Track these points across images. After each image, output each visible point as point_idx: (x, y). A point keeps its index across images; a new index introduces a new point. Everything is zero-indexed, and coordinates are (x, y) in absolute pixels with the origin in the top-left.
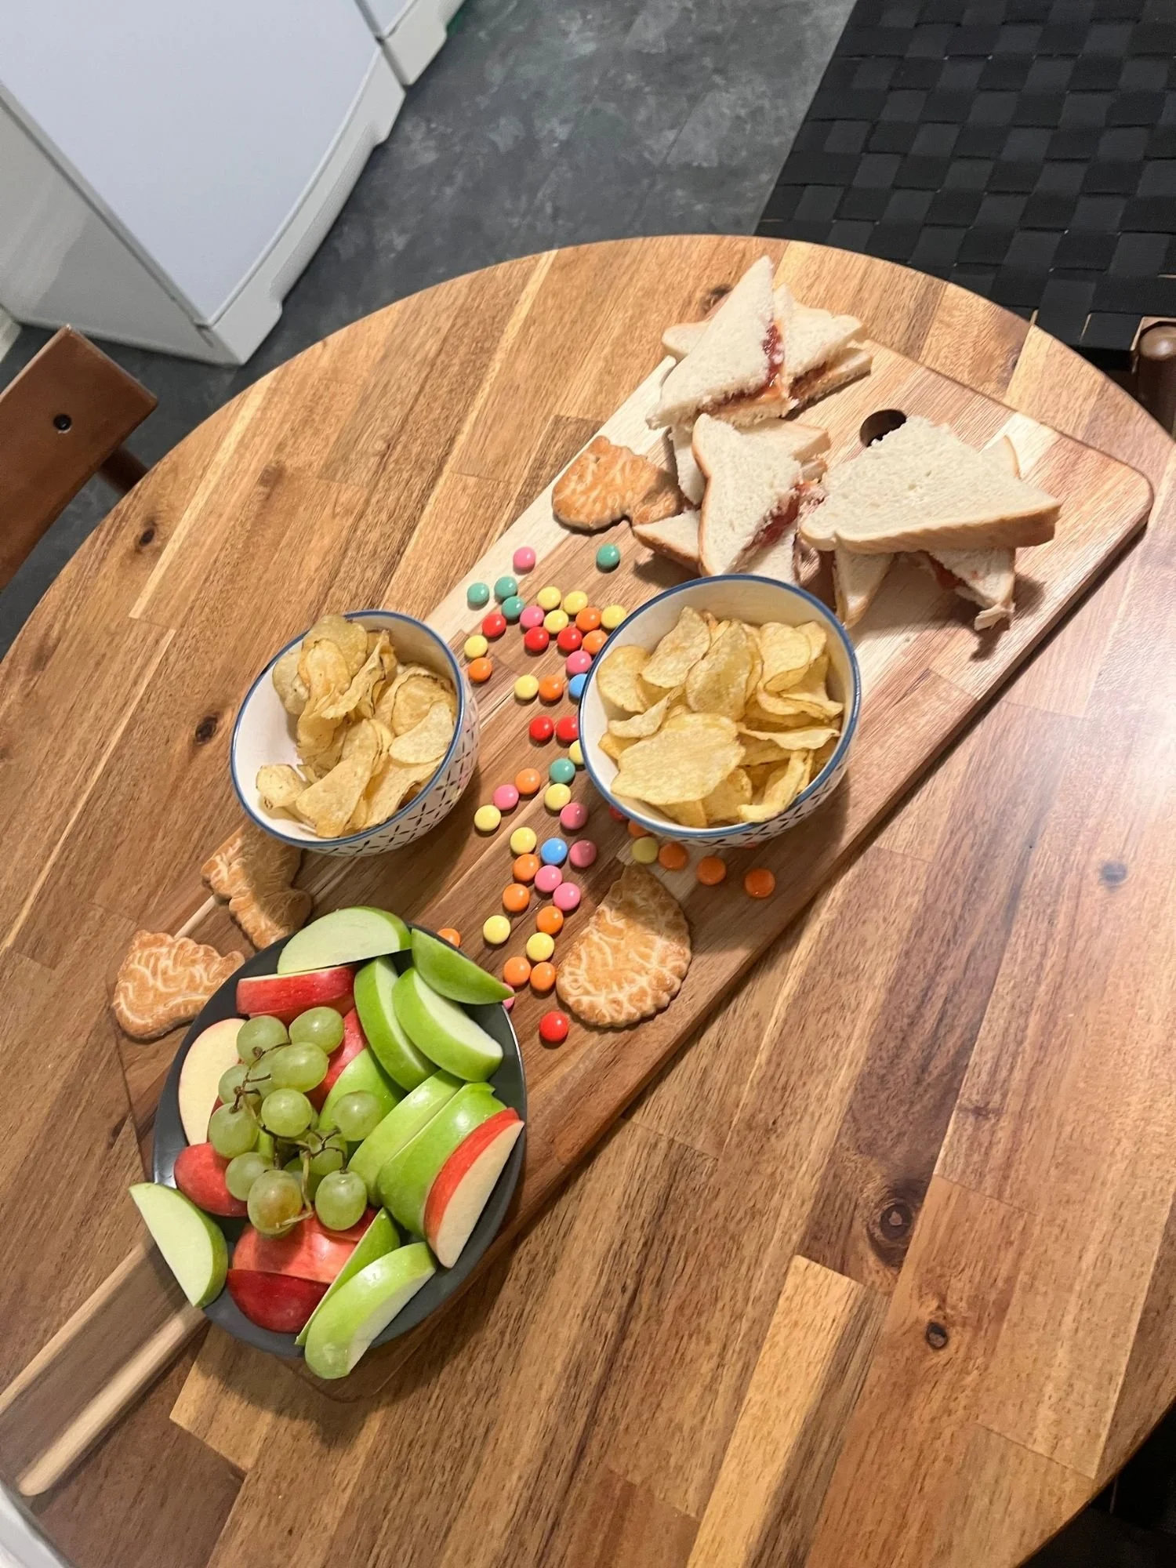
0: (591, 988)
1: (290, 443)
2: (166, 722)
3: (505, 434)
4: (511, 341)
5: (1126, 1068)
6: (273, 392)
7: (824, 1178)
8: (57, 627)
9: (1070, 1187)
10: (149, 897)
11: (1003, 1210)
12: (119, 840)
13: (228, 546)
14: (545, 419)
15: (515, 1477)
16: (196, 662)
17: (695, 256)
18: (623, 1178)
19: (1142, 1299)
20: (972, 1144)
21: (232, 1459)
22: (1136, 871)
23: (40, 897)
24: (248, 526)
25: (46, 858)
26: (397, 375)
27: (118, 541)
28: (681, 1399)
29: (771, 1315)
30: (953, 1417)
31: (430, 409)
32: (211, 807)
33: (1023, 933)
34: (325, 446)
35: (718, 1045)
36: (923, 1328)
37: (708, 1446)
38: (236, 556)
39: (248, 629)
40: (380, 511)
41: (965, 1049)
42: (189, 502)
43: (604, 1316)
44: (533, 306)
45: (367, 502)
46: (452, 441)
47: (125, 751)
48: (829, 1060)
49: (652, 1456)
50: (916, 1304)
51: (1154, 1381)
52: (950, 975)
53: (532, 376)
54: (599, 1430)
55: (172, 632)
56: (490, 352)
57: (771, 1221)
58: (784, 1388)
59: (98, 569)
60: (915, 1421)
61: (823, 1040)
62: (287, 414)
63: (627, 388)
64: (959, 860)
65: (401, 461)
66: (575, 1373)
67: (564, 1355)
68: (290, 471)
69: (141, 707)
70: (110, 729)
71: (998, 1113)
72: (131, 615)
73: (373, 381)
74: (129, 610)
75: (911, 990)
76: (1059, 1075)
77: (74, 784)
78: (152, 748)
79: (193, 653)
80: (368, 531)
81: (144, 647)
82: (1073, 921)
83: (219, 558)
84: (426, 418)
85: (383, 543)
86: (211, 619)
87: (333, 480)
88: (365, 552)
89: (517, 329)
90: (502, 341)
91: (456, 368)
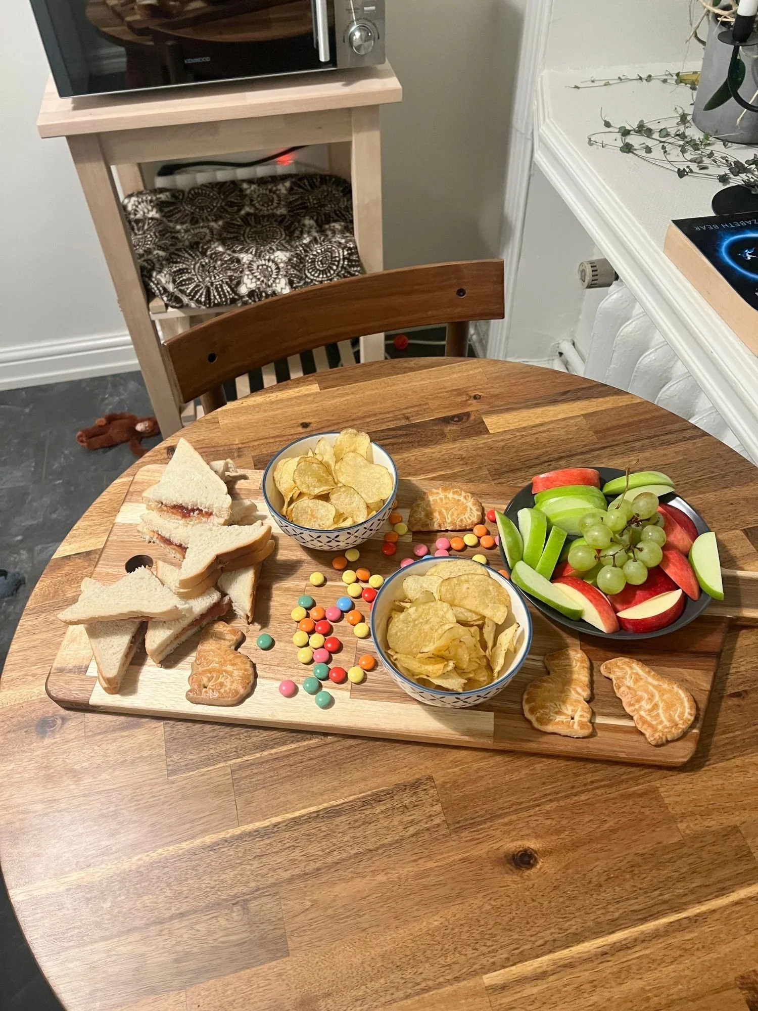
0: (469, 509)
2: (546, 904)
3: (194, 805)
4: (108, 866)
5: (366, 398)
9: (410, 393)
10: (640, 796)
11: (429, 401)
12: (639, 860)
13: (388, 998)
14: (173, 783)
16: (491, 923)
20: (418, 415)
21: (745, 537)
22: (300, 421)
23: (724, 890)
25: (705, 917)
28: (560, 435)
29: (513, 430)
30: (492, 386)
31: (190, 893)
34: (256, 975)
36: (478, 400)
37: (563, 423)
38: (392, 977)
40: (293, 861)
41: (392, 429)
44: (70, 871)
45: (290, 880)
46: (212, 847)
47: (591, 924)
48: (426, 456)
49: (581, 433)
50: (473, 404)
53: (139, 820)
54: (593, 447)
55: (487, 979)
56: (124, 876)
57: (489, 443)
58: (527, 417)
61: (420, 461)
65: (245, 879)
69: (555, 945)
70: (590, 959)
71: (404, 414)
76: (380, 408)
77: (647, 952)
78: (569, 898)
79: (487, 936)
80: (313, 858)
81: (515, 1000)
82: (329, 426)
83: (402, 995)
84: (199, 889)
85: (316, 835)
86: (453, 946)
87: (283, 936)
88: (331, 845)
89: (96, 869)
90: (110, 873)
91: (145, 898)
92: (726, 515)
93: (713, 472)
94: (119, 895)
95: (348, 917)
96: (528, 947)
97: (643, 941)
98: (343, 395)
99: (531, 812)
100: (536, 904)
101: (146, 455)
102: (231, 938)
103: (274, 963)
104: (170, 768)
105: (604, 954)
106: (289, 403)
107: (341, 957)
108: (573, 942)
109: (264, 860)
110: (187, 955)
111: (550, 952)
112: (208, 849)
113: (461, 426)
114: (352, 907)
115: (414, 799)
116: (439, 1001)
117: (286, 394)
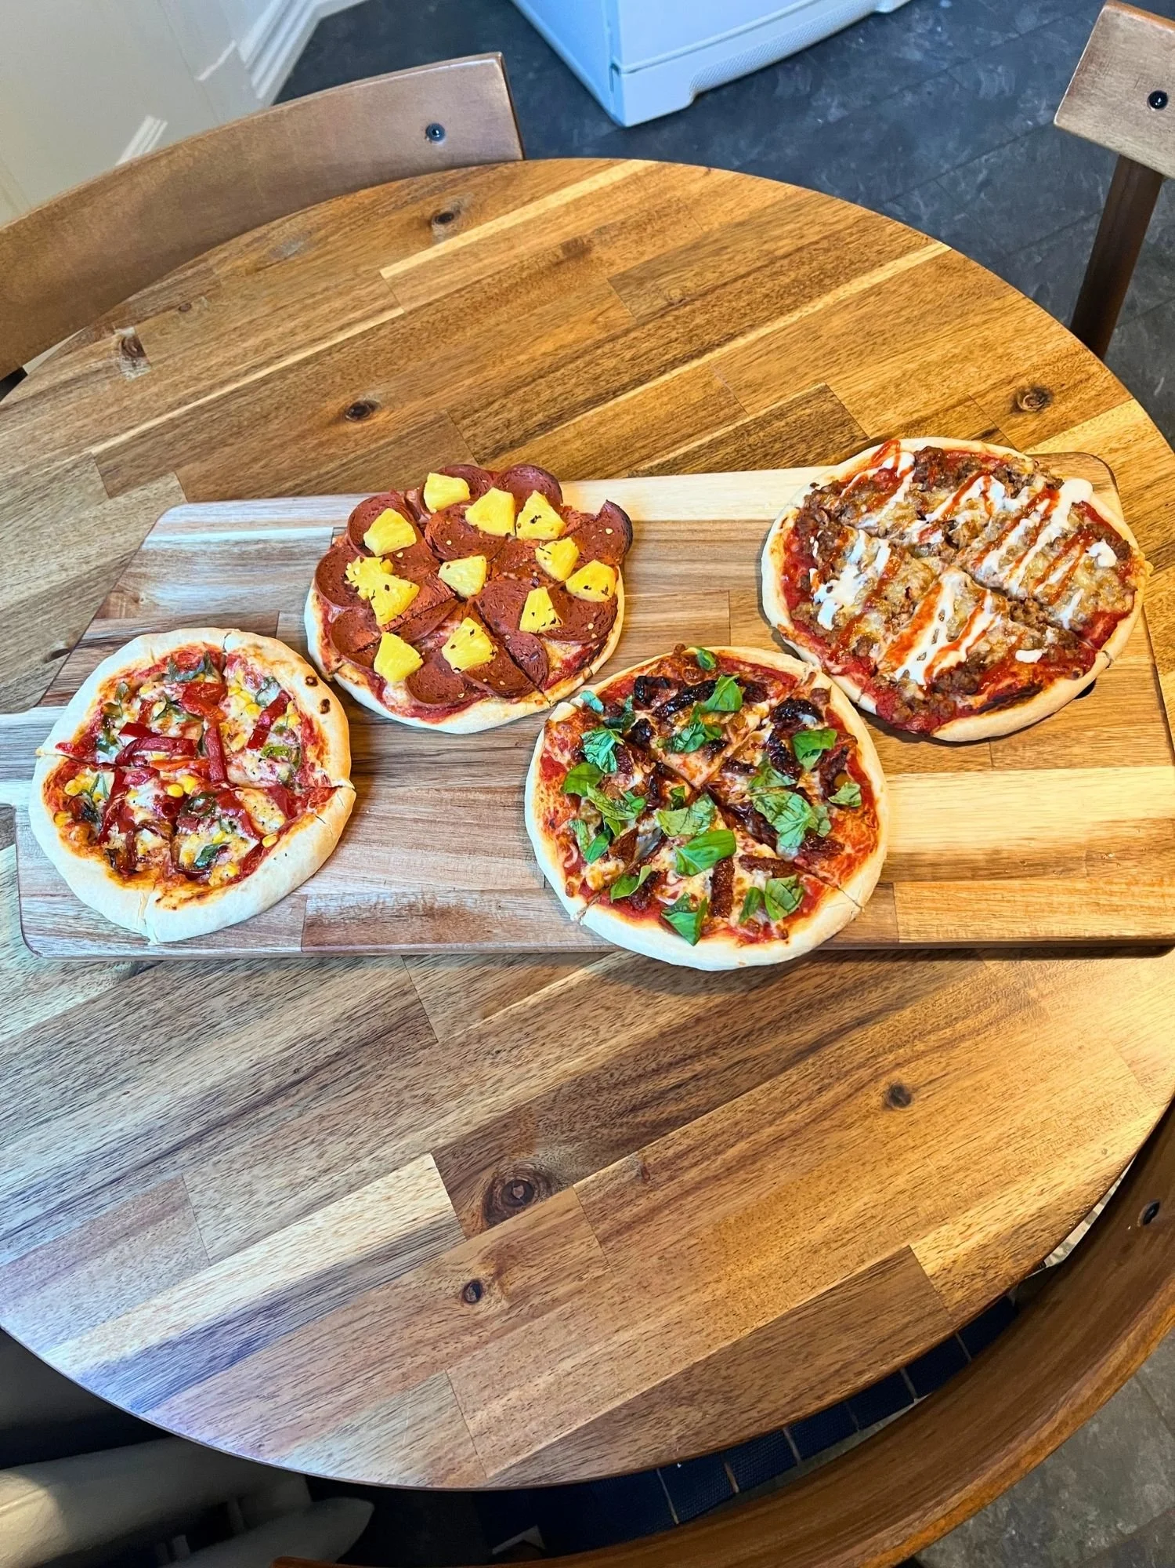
1: (613, 233)
2: (338, 379)
3: (775, 367)
4: (847, 294)
5: (772, 1238)
6: (636, 179)
7: (498, 1120)
8: (323, 232)
9: (657, 1280)
11: (597, 1252)
12: (231, 441)
13: (497, 277)
14: (816, 382)
15: (120, 1126)
16: (397, 352)
17: (1049, 347)
18: (364, 996)
19: (630, 1396)
20: (618, 1190)
22: (916, 1109)
23: (143, 436)
24: (524, 274)
25: (171, 408)
26: (739, 247)
27: (421, 203)
28: (268, 1176)
29: (378, 1177)
30: (434, 1353)
31: (738, 296)
32: (314, 473)
33: (794, 1078)
34: (636, 259)
36: (468, 1278)
37: (260, 1225)
38: (496, 290)
39: (456, 356)
40: (630, 347)
41: (673, 1123)
42: (497, 217)
43: (267, 1077)
44: (890, 279)
45: (627, 332)
46: (732, 337)
47: (291, 376)
48: (576, 1044)
49: (217, 1196)
50: (478, 1259)
51: (589, 1454)
52: (716, 1061)
53: (837, 337)
54: (196, 1148)
55: (400, 311)
56: (824, 290)
57: (434, 1116)
58: (342, 1231)
59: (389, 213)
60: (407, 1333)
61: (584, 1026)
62: (631, 207)
63: (899, 410)
64: (799, 987)
65: (681, 320)
66: (214, 1096)
67: (218, 1078)
68: (593, 255)
69: (329, 351)
70: (295, 349)
71: (656, 1187)
72: (381, 272)
73: (717, 235)
74: (383, 266)
75: (678, 1048)
76: (721, 1200)
77: (236, 369)
78: (311, 390)
79: (401, 341)
80: (607, 356)
81: (371, 304)
82: (836, 1104)
83: (482, 282)
84: (730, 301)
85: (611, 376)
86: (436, 326)
87: (618, 292)
88: (591, 371)
89: (861, 288)
90: (841, 289)
91: (787, 280)
94: (819, 275)
95: (554, 320)
96: (357, 344)
99: (352, 456)
100: (350, 377)
102: (674, 276)
103: (622, 271)
104: (829, 394)
105: (279, 357)
107: (553, 291)
108: (310, 358)
109: (665, 341)
110: (717, 252)
111: (335, 345)
112: (736, 334)
113: (505, 1166)
114: (550, 328)
115: (498, 437)
116: (445, 287)
117: (998, 1212)
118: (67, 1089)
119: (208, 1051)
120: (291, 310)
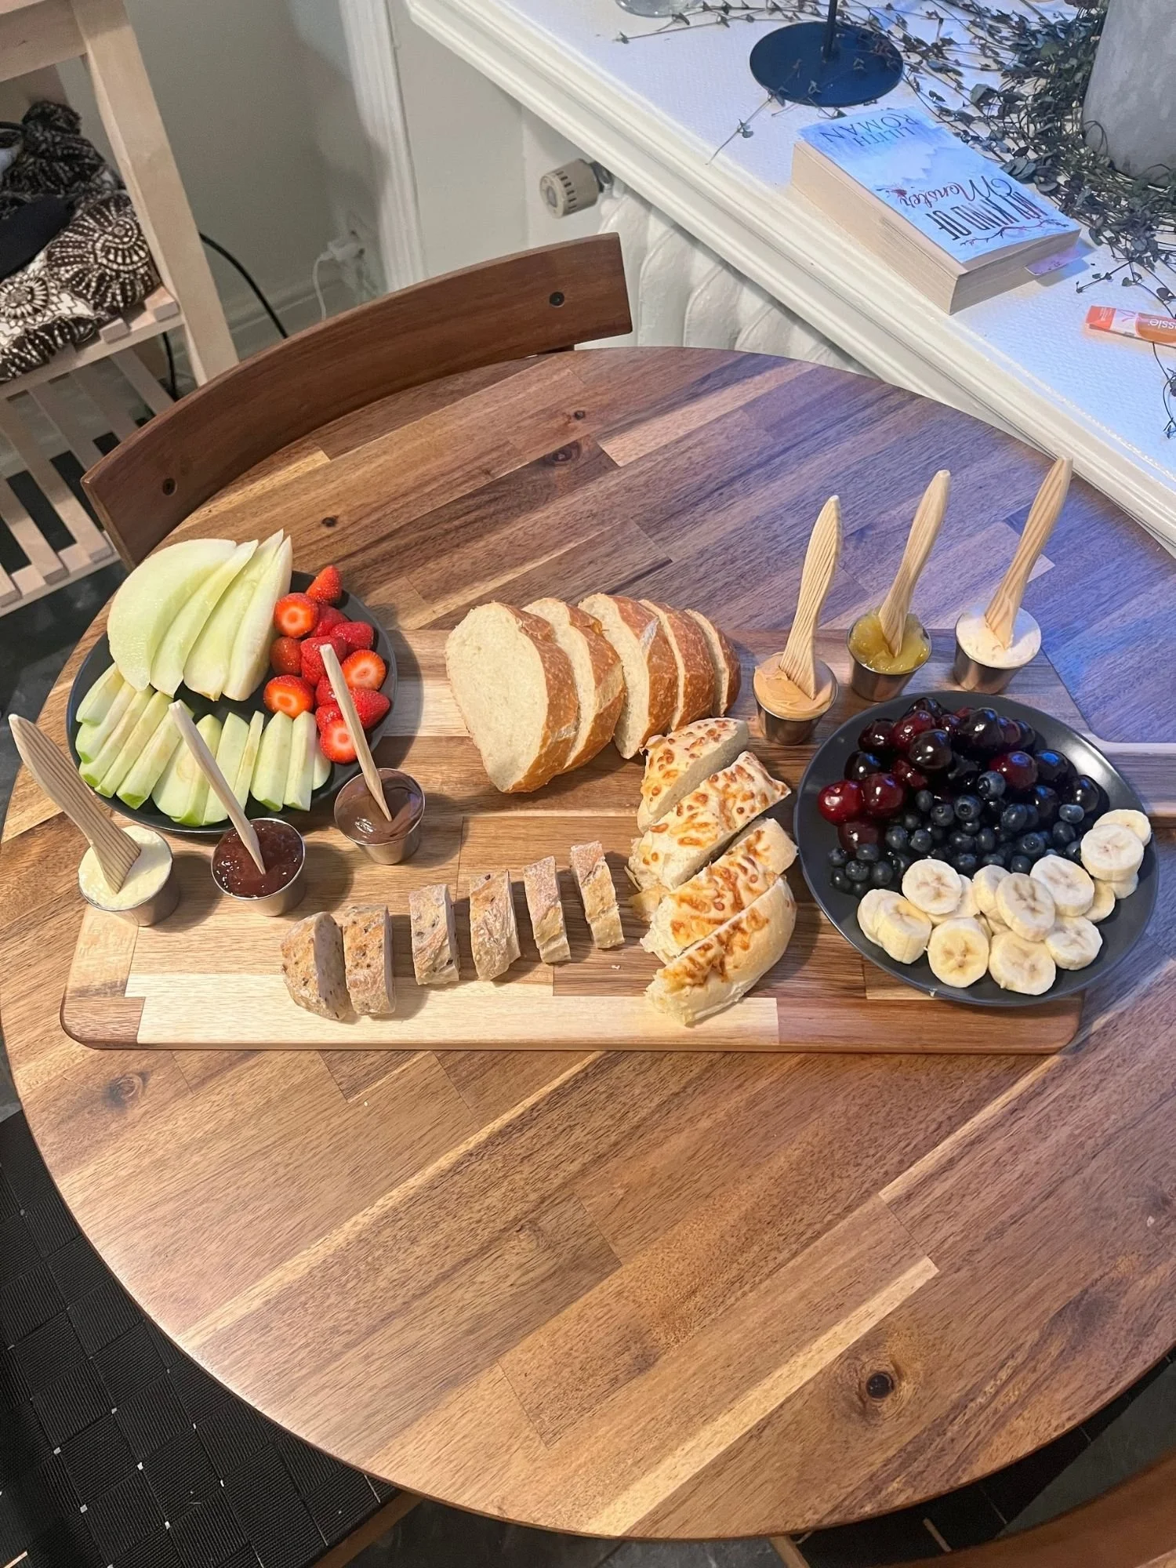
1: (626, 1357)
3: (404, 1123)
4: (314, 1248)
5: (409, 455)
6: (611, 1487)
7: (581, 486)
9: (475, 432)
11: (510, 438)
13: (772, 1265)
14: (359, 1104)
15: (827, 456)
16: (865, 1126)
17: (91, 1170)
20: (502, 464)
21: (1010, 529)
22: (320, 518)
24: (734, 1271)
27: (928, 1424)
28: (720, 446)
29: (650, 454)
30: (596, 391)
31: (449, 1239)
33: (394, 524)
34: (589, 1305)
35: (591, 563)
36: (583, 420)
37: (718, 427)
38: (766, 1238)
40: (577, 1145)
41: (471, 496)
42: (800, 1391)
44: (258, 1276)
45: (583, 1172)
46: (455, 1169)
47: (985, 1082)
48: (539, 525)
49: (748, 435)
50: (580, 428)
51: (502, 370)
52: (446, 527)
53: (330, 1174)
54: (772, 452)
55: (887, 1194)
56: (341, 1255)
57: (622, 483)
58: (665, 429)
59: (970, 1396)
60: (613, 397)
61: (533, 535)
62: (608, 1419)
64: (390, 569)
65: (520, 1193)
66: (771, 477)
67: (773, 486)
69: (952, 1123)
70: (999, 1125)
71: (479, 468)
72: (935, 1271)
74: (937, 1280)
75: (470, 531)
76: (438, 467)
77: (1062, 1090)
79: (866, 1145)
80: (602, 1132)
81: (928, 1206)
82: (368, 515)
83: (788, 1255)
84: (460, 1230)
85: (594, 1101)
86: (829, 1172)
87: (604, 1244)
88: (620, 1106)
89: (296, 1260)
90: (320, 1257)
91: (387, 1270)
92: (978, 506)
93: (943, 449)
94: (348, 1281)
95: (679, 1188)
96: (921, 1136)
97: (1054, 1079)
98: (370, 459)
100: (911, 1083)
101: (86, 635)
102: (531, 1275)
103: (606, 1282)
104: (344, 1086)
105: (1014, 1111)
106: (286, 492)
107: (690, 1241)
108: (972, 1112)
109: (537, 1158)
110: (480, 1322)
111: (949, 1133)
112: (451, 1174)
113: (574, 466)
114: (679, 1176)
116: (837, 1244)
117: (277, 479)
118: (874, 468)
119: (785, 497)
120: (1032, 1191)
